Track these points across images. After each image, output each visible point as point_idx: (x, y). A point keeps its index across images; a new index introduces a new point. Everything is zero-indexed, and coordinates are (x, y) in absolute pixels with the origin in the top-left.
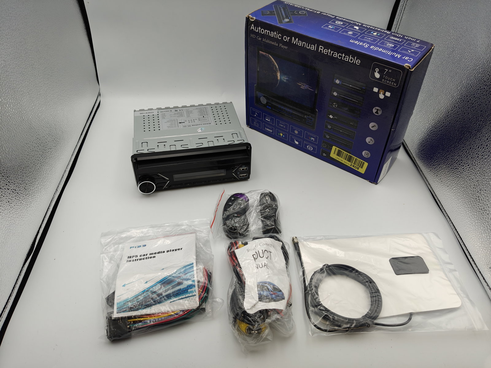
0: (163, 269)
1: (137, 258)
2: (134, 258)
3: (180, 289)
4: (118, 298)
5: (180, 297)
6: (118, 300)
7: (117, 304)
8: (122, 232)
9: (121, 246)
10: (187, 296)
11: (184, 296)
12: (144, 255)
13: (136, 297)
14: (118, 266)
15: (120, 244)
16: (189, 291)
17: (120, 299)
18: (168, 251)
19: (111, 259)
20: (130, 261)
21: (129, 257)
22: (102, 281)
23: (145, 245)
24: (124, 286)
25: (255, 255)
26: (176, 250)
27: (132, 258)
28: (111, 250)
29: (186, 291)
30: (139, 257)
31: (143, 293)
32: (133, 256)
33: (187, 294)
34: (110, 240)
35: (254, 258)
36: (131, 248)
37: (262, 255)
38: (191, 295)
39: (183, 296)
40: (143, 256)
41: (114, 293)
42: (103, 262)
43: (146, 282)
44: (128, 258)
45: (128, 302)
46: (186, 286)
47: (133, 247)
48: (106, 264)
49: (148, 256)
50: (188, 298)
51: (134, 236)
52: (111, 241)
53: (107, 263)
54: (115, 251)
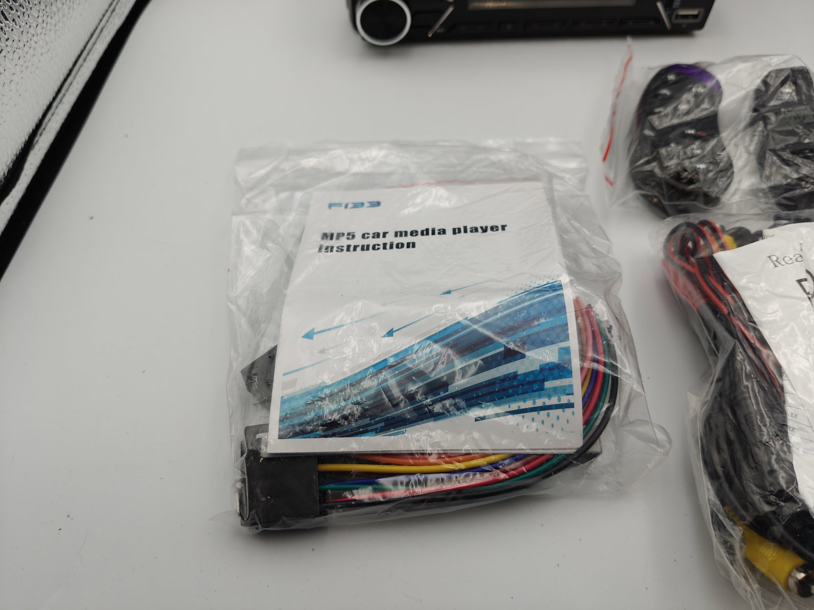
0: (449, 292)
1: (352, 243)
2: (344, 242)
3: (515, 376)
4: (288, 378)
5: (514, 406)
6: (285, 386)
7: (283, 402)
8: (303, 152)
9: (299, 195)
10: (539, 403)
11: (529, 404)
12: (376, 235)
13: (354, 381)
14: (289, 262)
15: (295, 188)
16: (548, 385)
17: (294, 383)
18: (456, 231)
19: (267, 236)
20: (331, 251)
21: (325, 236)
22: (233, 307)
23: (378, 204)
24: (309, 336)
25: (806, 280)
26: (485, 230)
27: (338, 238)
28: (268, 206)
29: (536, 387)
30: (358, 241)
31: (380, 371)
32: (339, 235)
33: (540, 397)
34: (262, 172)
35: (807, 293)
36: (330, 206)
38: (554, 401)
39: (525, 401)
40: (373, 237)
41: (271, 356)
42: (239, 242)
43: (390, 333)
44: (323, 238)
45: (322, 399)
46: (536, 367)
47: (340, 205)
48: (248, 249)
49: (390, 238)
50: (543, 413)
51: (340, 168)
52: (267, 176)
53: (253, 247)
54: (282, 210)
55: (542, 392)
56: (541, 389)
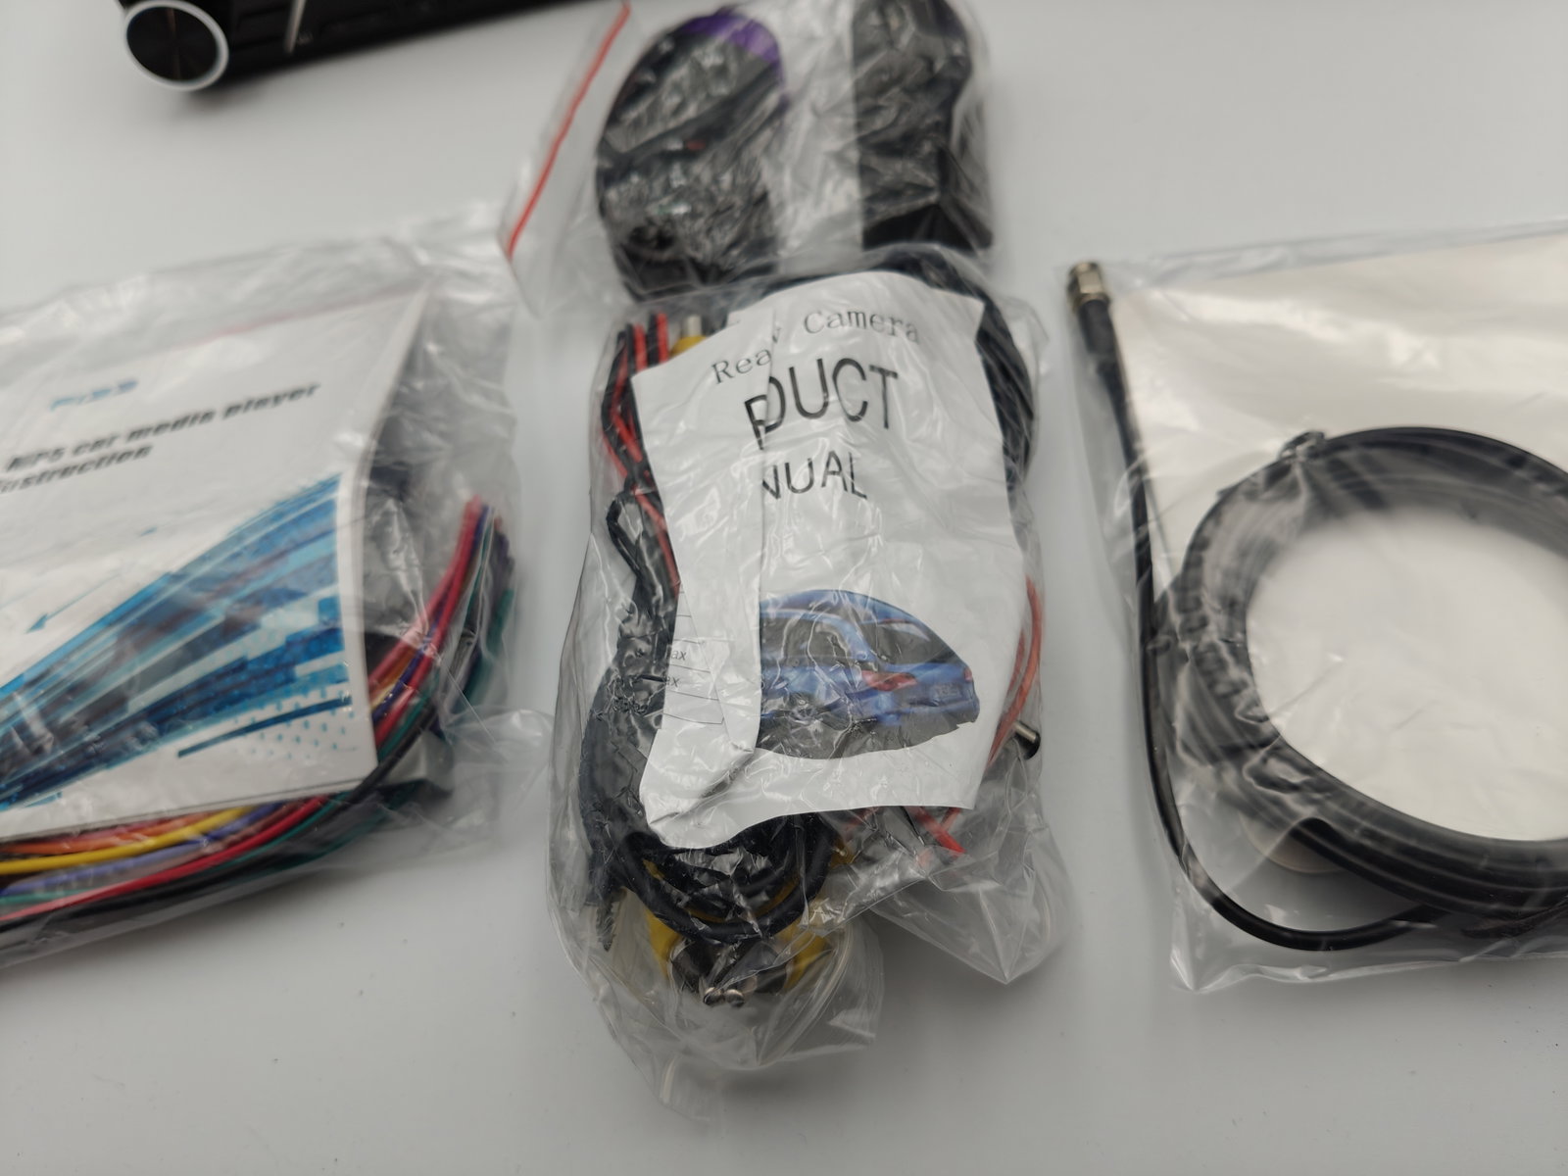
0: (150, 531)
2: (39, 467)
3: (241, 666)
5: (244, 719)
10: (288, 705)
11: (268, 711)
12: (98, 444)
16: (301, 670)
20: (13, 488)
21: (15, 464)
23: (132, 385)
25: (763, 397)
26: (277, 399)
27: (34, 464)
29: (280, 677)
30: (64, 460)
31: (11, 699)
32: (38, 457)
33: (288, 694)
35: (756, 423)
36: (56, 404)
37: (812, 402)
38: (313, 698)
39: (261, 705)
40: (92, 449)
43: (39, 624)
44: (10, 468)
46: (278, 641)
49: (118, 445)
50: (297, 723)
55: (292, 686)
56: (290, 680)
